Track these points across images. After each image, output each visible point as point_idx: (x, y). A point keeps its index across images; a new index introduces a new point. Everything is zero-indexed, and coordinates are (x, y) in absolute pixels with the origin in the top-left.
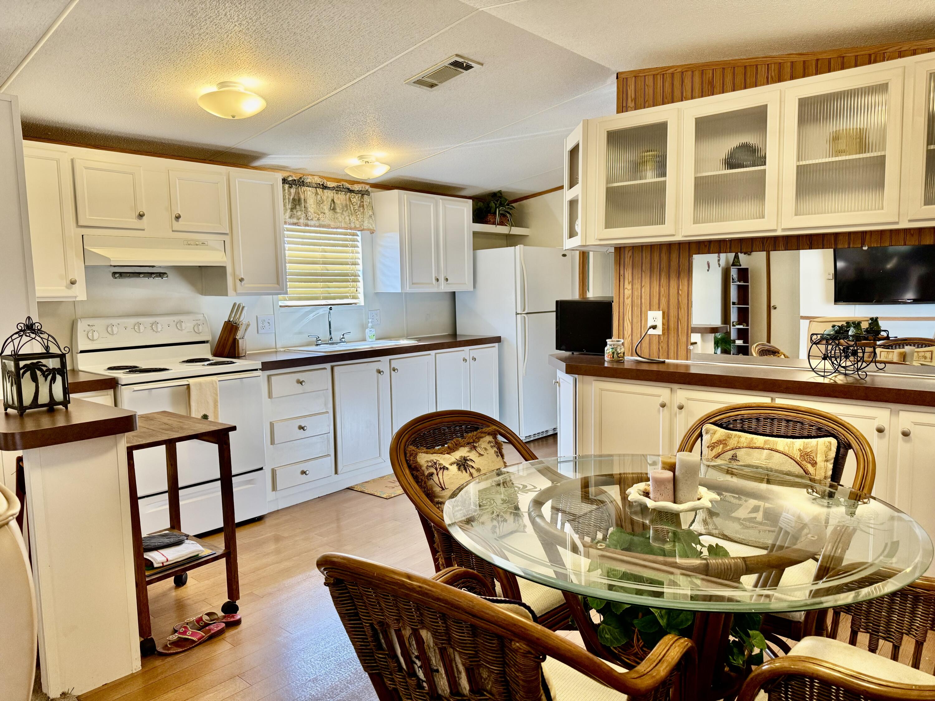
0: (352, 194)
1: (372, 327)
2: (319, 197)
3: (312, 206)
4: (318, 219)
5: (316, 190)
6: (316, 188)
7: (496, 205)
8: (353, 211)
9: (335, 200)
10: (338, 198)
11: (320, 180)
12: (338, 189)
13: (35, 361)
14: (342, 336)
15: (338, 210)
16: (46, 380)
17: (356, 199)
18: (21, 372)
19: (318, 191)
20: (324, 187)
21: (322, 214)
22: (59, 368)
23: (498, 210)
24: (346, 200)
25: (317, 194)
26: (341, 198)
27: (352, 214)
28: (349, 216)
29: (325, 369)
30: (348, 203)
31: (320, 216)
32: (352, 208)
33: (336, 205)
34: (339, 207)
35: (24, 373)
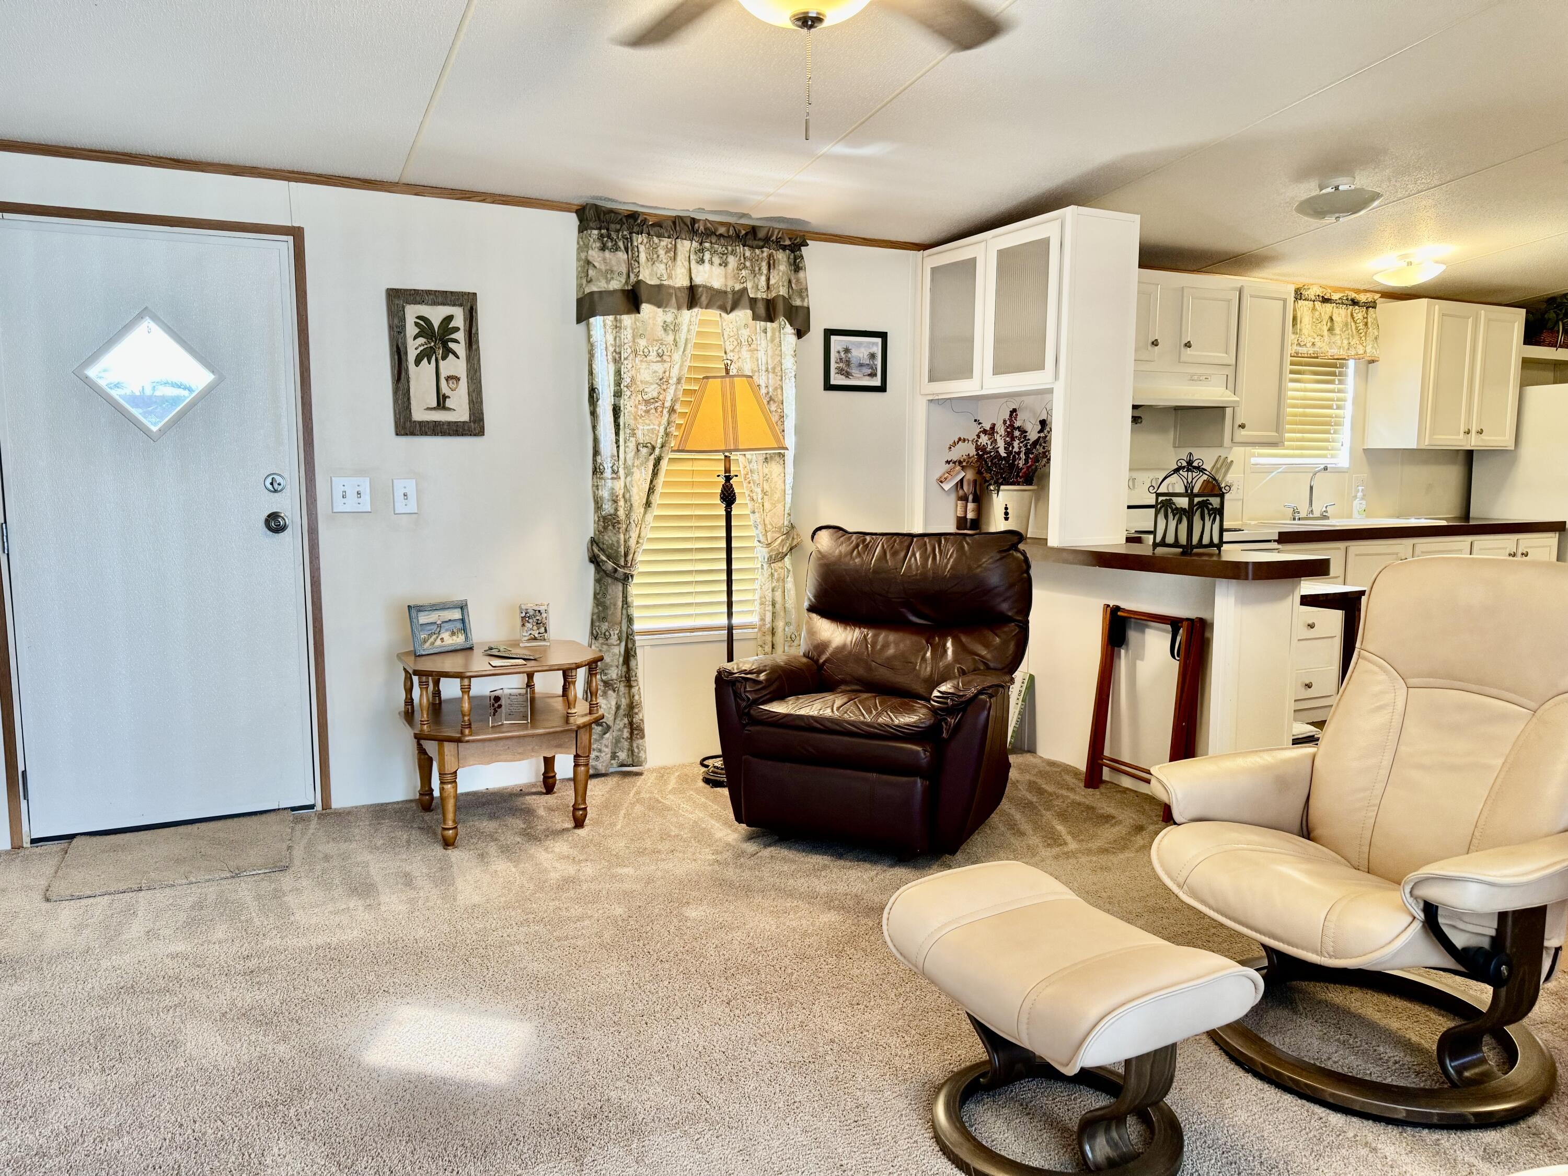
0: (1357, 307)
1: (1362, 499)
2: (1317, 313)
3: (1307, 326)
4: (1313, 344)
5: (1314, 305)
6: (1314, 301)
7: (1558, 315)
8: (1354, 332)
9: (1334, 318)
10: (1339, 314)
11: (1321, 290)
12: (1341, 303)
14: (1324, 509)
15: (1337, 331)
17: (1359, 313)
19: (1316, 305)
20: (1325, 300)
21: (1320, 337)
23: (1561, 324)
24: (1346, 316)
25: (1314, 309)
26: (1341, 314)
27: (1353, 336)
28: (1349, 338)
29: (1339, 549)
30: (1349, 321)
31: (1316, 340)
32: (1354, 327)
33: (1336, 324)
34: (1339, 326)
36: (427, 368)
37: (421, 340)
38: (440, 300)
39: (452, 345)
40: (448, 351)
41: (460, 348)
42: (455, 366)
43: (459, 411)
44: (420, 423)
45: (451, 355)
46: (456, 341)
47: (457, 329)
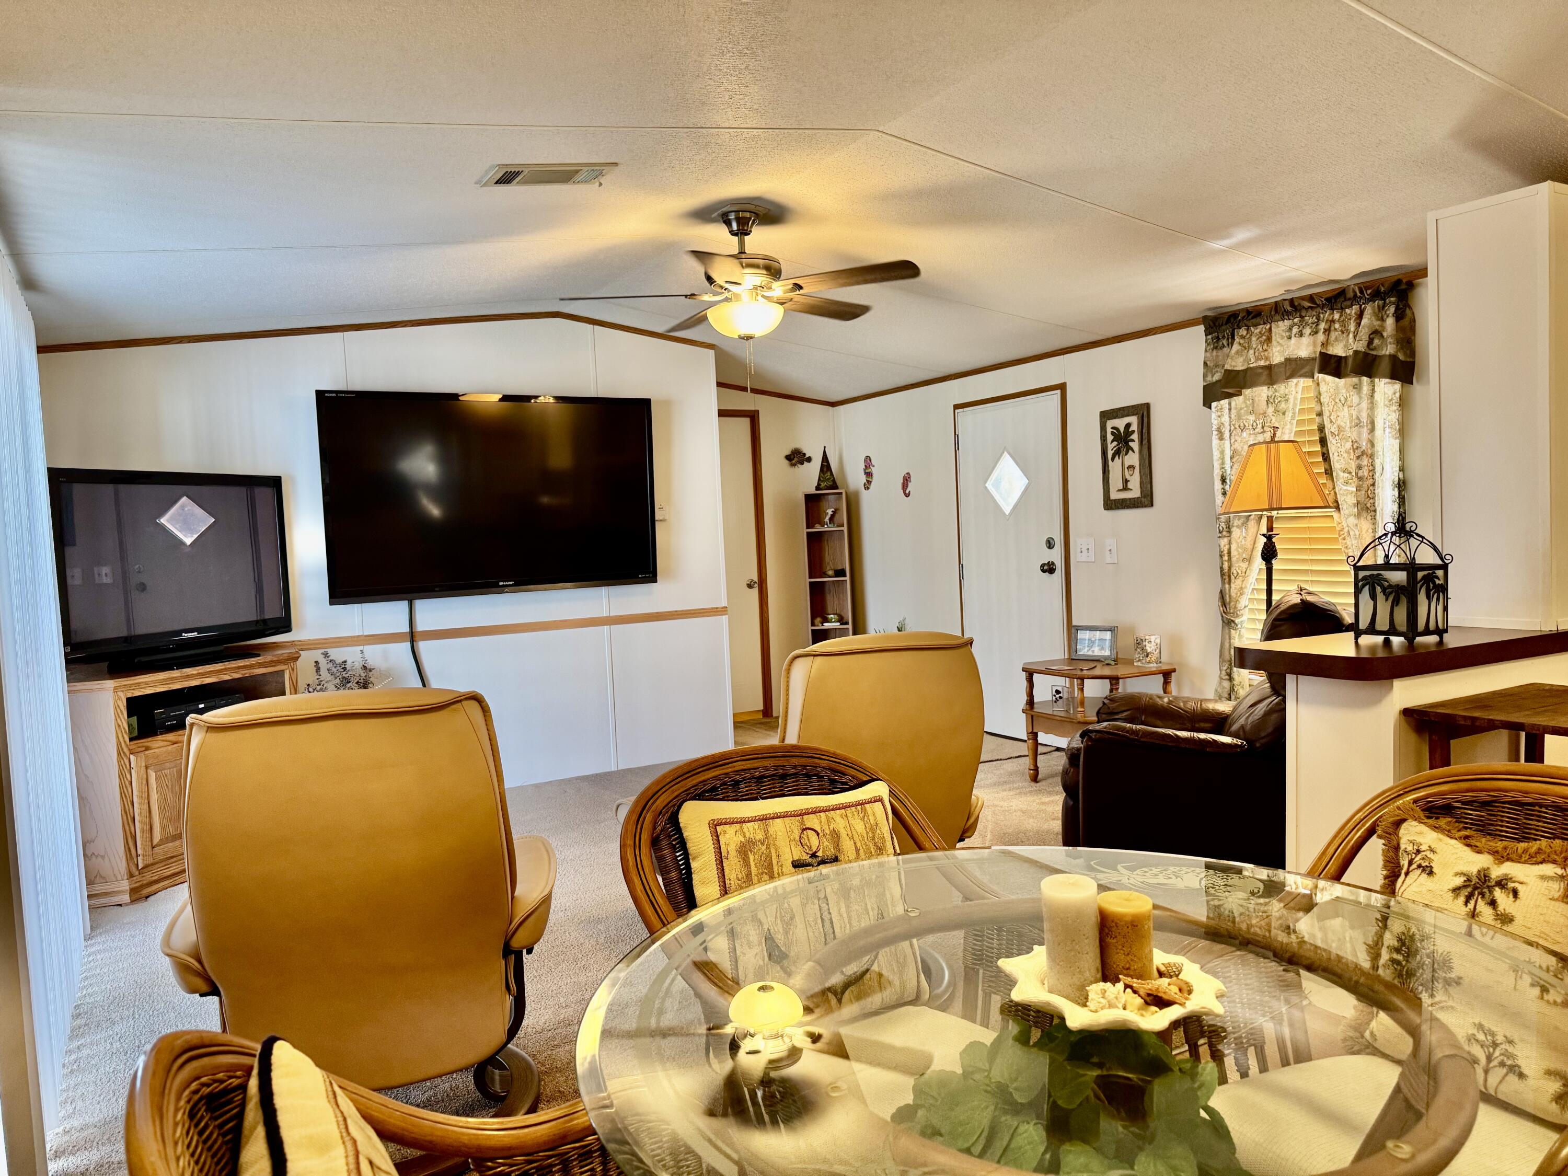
13: (1375, 573)
16: (1387, 600)
18: (1360, 584)
22: (1404, 586)
35: (1363, 586)
36: (1118, 461)
37: (1115, 443)
38: (1126, 413)
39: (1131, 444)
40: (1130, 449)
41: (1135, 445)
42: (1133, 458)
43: (1135, 492)
44: (1115, 500)
45: (1130, 451)
46: (1133, 441)
47: (1133, 432)
